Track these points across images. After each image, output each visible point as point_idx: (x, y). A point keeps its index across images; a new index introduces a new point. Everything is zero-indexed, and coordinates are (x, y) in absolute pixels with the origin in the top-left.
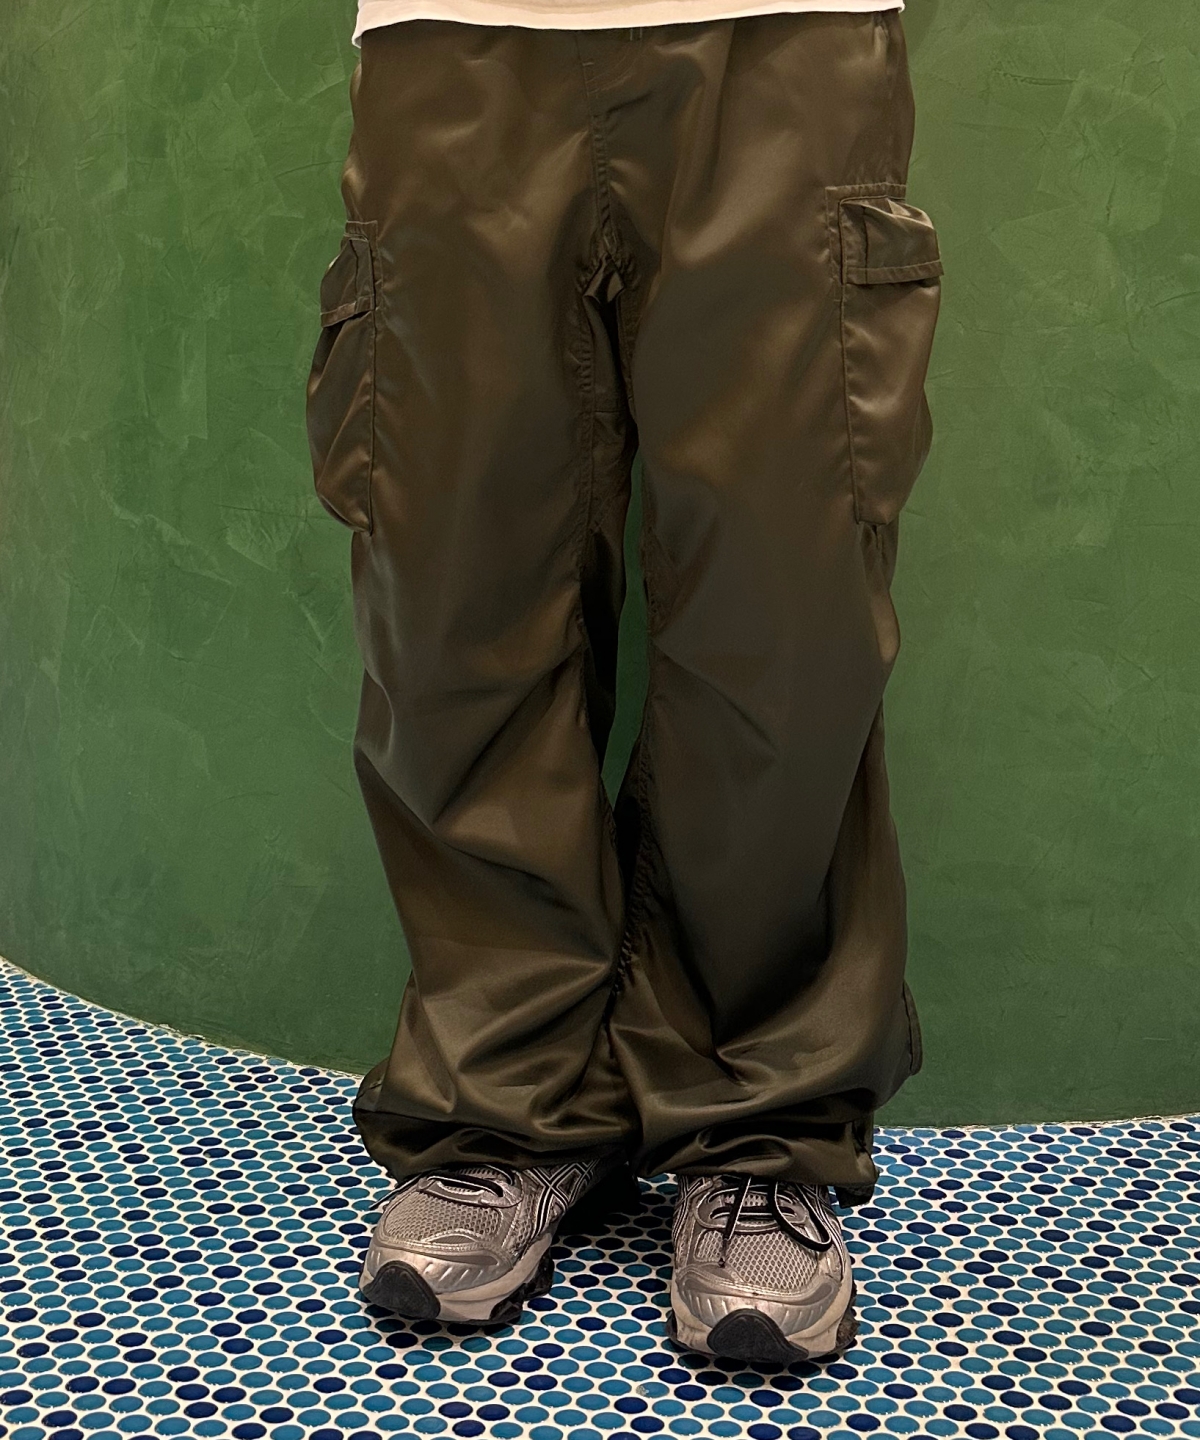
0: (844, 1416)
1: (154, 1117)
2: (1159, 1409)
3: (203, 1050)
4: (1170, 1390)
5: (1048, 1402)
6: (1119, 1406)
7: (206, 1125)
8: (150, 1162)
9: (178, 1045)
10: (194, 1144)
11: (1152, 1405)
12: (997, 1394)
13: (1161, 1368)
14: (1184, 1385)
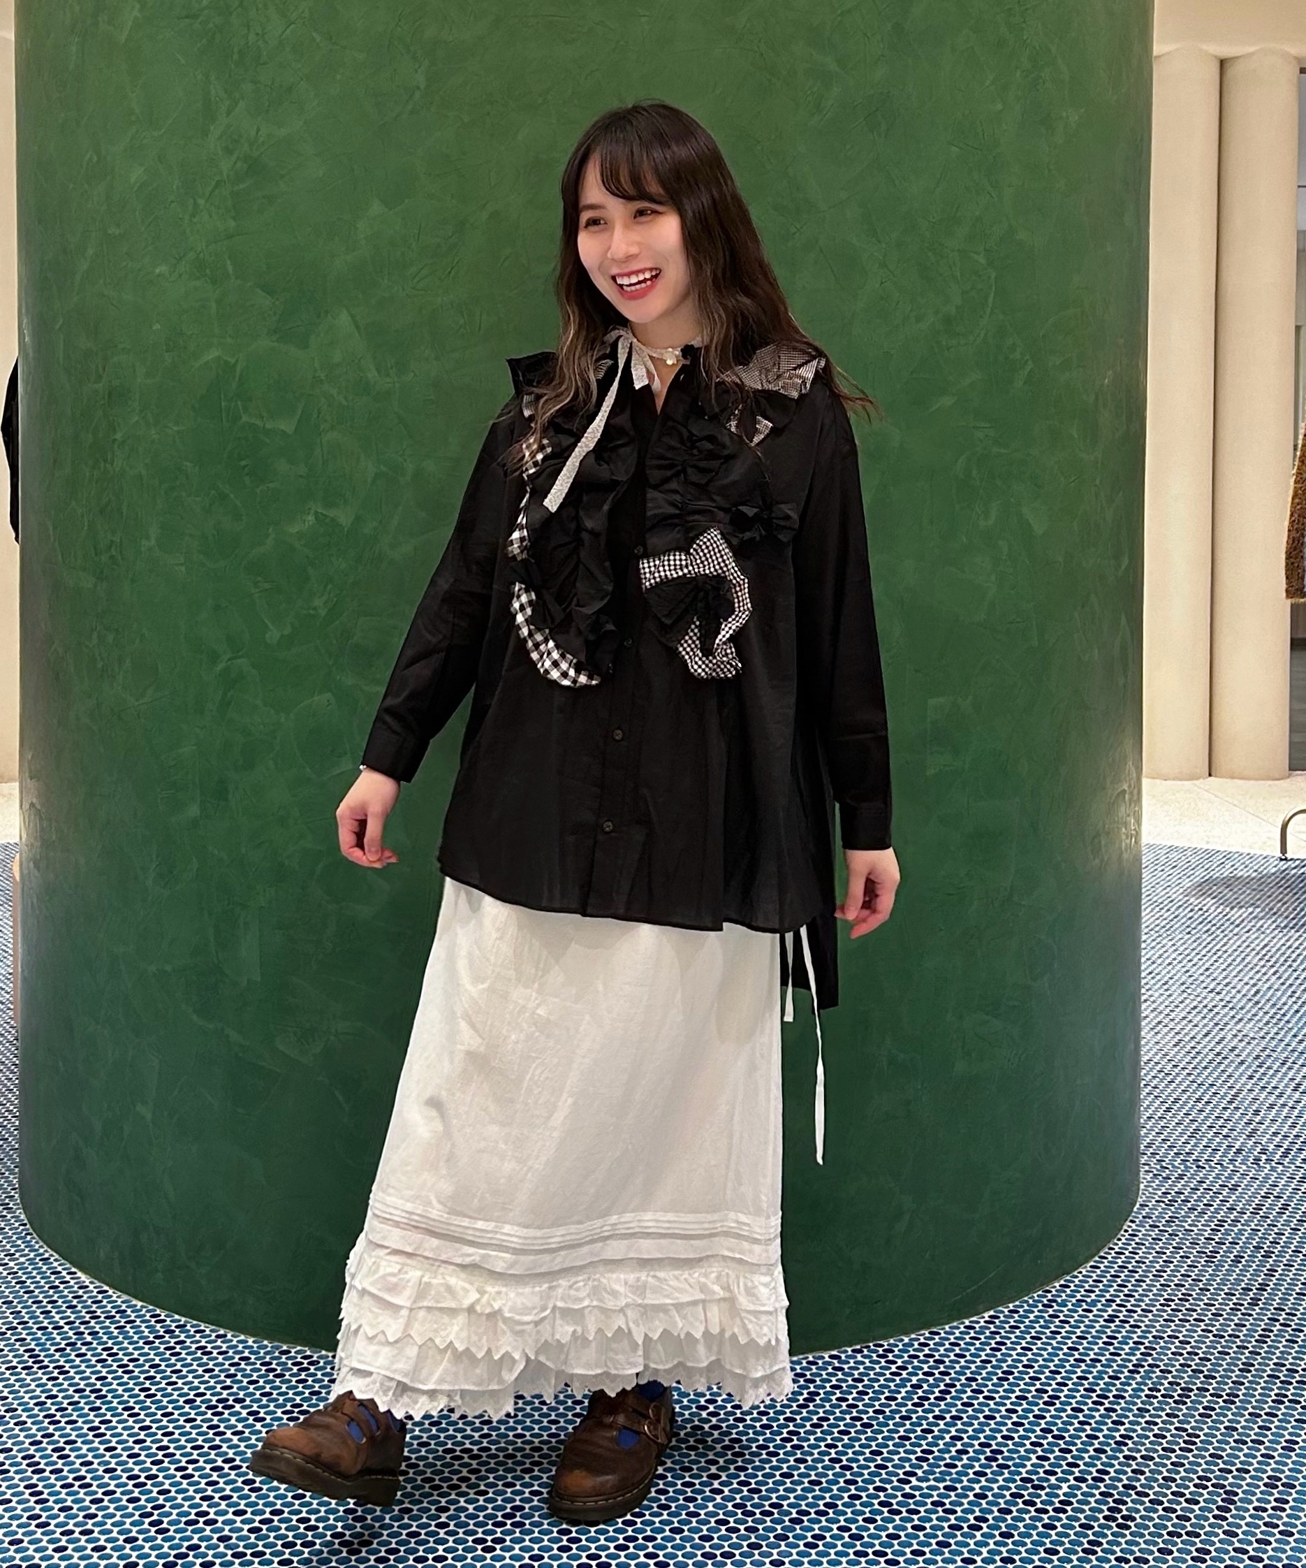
0: (667, 1528)
1: (258, 1393)
2: (816, 1513)
3: (266, 1347)
4: (821, 1503)
5: (764, 1513)
6: (798, 1513)
7: (290, 1395)
8: (268, 1421)
9: (250, 1343)
10: (288, 1408)
11: (812, 1511)
12: (739, 1511)
13: (818, 1493)
14: (828, 1500)
